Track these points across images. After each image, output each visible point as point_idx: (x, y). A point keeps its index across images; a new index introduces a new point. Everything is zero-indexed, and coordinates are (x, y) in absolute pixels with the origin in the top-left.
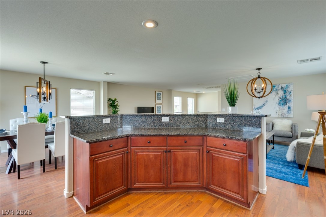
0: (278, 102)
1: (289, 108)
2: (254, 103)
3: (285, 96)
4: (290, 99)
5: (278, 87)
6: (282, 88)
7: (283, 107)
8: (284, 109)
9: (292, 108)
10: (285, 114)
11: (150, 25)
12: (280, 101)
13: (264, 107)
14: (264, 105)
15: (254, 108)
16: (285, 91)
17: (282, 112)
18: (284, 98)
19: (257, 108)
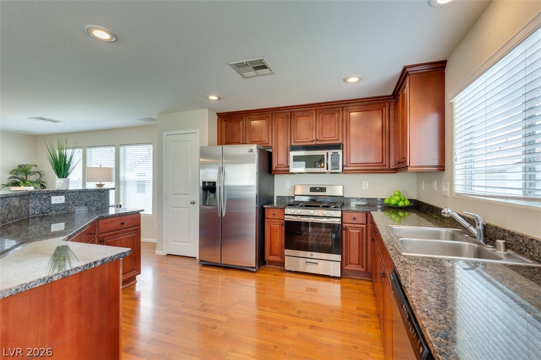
11: (101, 34)
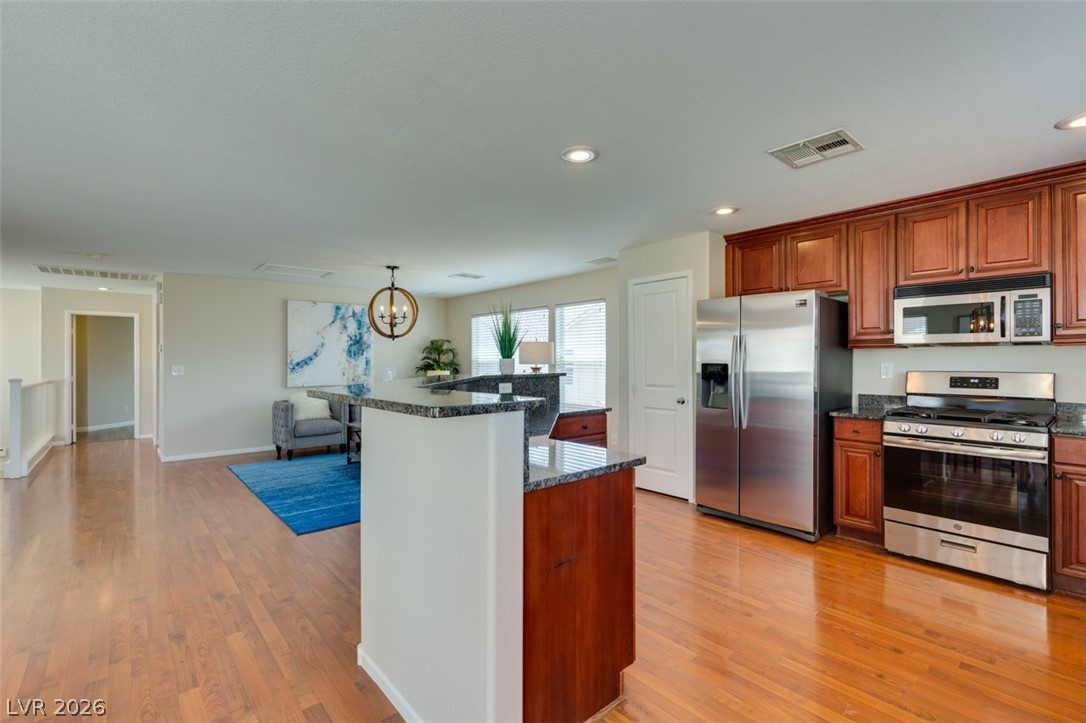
0: (346, 349)
1: (367, 362)
2: (289, 349)
3: (360, 334)
4: (369, 342)
5: (346, 312)
6: (354, 314)
7: (356, 361)
8: (358, 366)
9: (372, 363)
10: (359, 377)
12: (351, 345)
13: (316, 360)
14: (315, 354)
15: (291, 364)
16: (360, 322)
17: (355, 371)
18: (358, 338)
19: (298, 364)
